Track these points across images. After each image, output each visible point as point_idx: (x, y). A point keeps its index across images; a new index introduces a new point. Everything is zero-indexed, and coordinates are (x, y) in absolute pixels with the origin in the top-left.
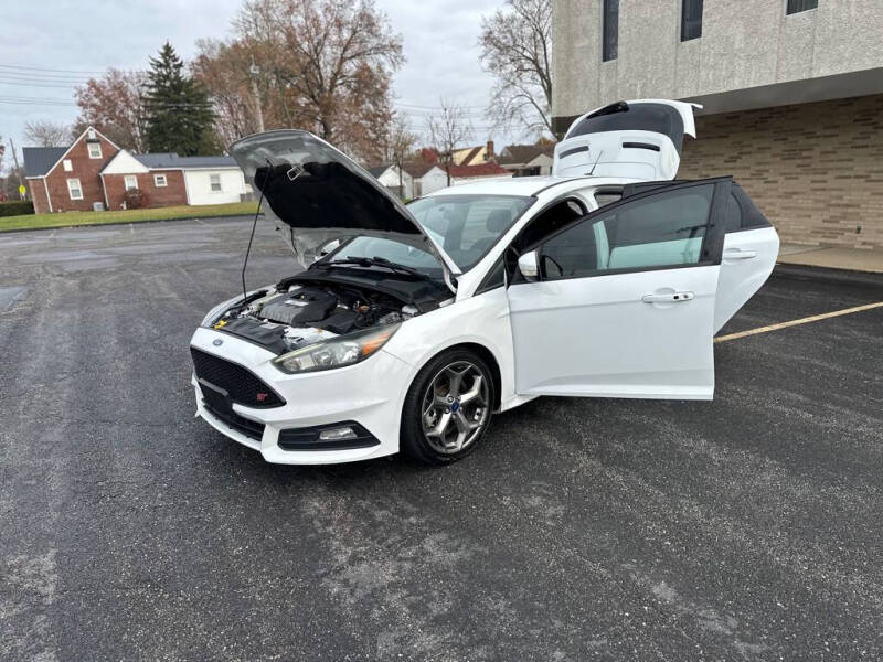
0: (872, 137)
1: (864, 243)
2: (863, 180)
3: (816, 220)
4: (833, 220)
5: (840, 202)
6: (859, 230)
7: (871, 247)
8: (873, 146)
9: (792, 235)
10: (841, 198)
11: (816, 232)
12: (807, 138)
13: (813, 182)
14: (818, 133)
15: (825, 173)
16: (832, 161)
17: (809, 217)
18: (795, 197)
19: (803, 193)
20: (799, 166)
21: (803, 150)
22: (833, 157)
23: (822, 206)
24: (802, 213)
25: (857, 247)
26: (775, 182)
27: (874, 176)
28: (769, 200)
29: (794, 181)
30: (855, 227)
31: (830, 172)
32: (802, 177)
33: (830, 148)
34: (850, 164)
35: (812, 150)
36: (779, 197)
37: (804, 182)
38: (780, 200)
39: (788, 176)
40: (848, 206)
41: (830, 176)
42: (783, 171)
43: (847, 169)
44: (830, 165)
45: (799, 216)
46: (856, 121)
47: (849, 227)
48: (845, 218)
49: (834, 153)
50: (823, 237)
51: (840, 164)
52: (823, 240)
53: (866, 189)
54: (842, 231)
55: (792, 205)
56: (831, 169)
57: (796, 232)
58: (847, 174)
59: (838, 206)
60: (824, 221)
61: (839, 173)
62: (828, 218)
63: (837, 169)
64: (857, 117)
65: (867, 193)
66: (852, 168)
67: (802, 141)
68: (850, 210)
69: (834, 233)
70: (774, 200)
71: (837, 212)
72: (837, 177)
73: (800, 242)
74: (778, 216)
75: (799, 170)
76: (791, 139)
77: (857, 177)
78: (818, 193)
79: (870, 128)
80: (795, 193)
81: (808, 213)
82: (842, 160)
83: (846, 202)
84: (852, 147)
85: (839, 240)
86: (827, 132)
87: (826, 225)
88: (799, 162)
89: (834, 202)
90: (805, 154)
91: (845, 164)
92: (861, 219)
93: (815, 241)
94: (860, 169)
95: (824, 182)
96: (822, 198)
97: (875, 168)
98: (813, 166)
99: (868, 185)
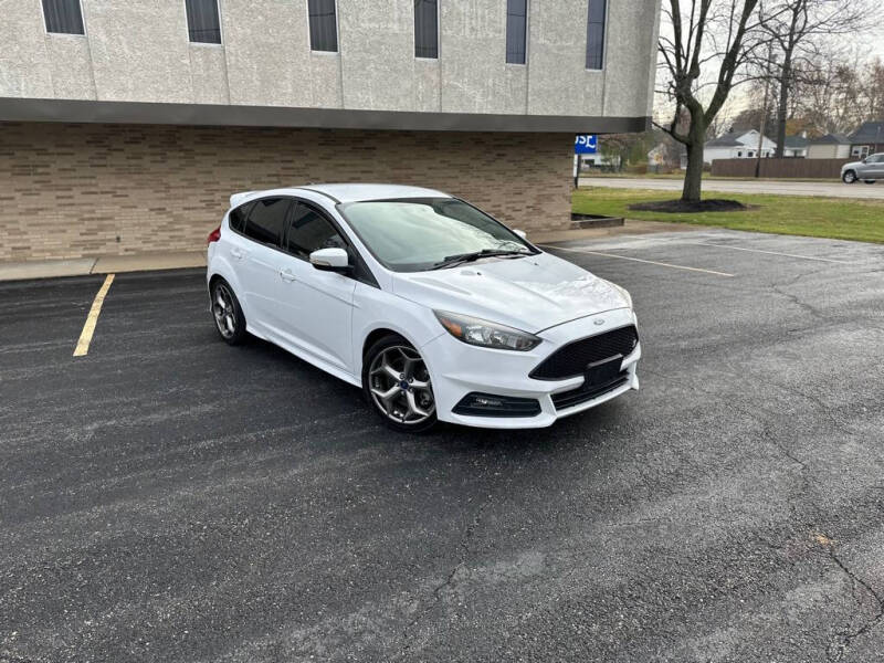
0: (109, 158)
1: (127, 250)
2: (110, 195)
3: (73, 234)
4: (90, 232)
5: (93, 216)
6: (118, 239)
7: (133, 253)
8: (112, 166)
9: (49, 251)
10: (93, 212)
11: (76, 245)
12: (38, 154)
13: (58, 197)
14: (50, 151)
15: (70, 190)
16: (75, 178)
17: (64, 231)
18: (40, 213)
19: (51, 209)
20: (36, 182)
21: (37, 166)
22: (73, 174)
23: (75, 220)
24: (51, 228)
25: (121, 254)
26: (12, 198)
27: (119, 192)
28: (8, 218)
29: (36, 197)
30: (115, 237)
31: (74, 188)
32: (43, 193)
33: (67, 166)
34: (93, 181)
35: (47, 166)
36: (21, 214)
37: (47, 198)
38: (23, 217)
39: (27, 192)
40: (102, 219)
41: (76, 192)
42: (17, 187)
43: (91, 185)
44: (73, 182)
45: (52, 232)
46: (88, 142)
47: (108, 237)
48: (102, 230)
49: (74, 170)
50: (85, 249)
51: (82, 181)
52: (86, 252)
53: (115, 204)
54: (103, 242)
55: (40, 222)
56: (75, 186)
57: (53, 247)
58: (93, 189)
59: (93, 219)
60: (82, 234)
61: (84, 189)
62: (84, 231)
63: (81, 185)
64: (89, 138)
65: (117, 207)
66: (96, 185)
67: (33, 158)
68: (106, 222)
69: (96, 245)
70: (15, 218)
71: (94, 225)
72: (83, 193)
73: (61, 257)
74: (25, 233)
75: (38, 186)
76: (18, 154)
77: (102, 193)
78: (67, 208)
79: (104, 150)
80: (41, 209)
81: (62, 228)
82: (85, 177)
83: (99, 216)
84: (92, 166)
85: (102, 250)
86: (60, 150)
87: (85, 238)
88: (37, 178)
89: (86, 216)
90: (40, 170)
91: (88, 181)
92: (117, 229)
93: (79, 253)
94: (104, 185)
95: (70, 197)
96: (74, 213)
97: (120, 185)
98: (54, 183)
99: (116, 199)
